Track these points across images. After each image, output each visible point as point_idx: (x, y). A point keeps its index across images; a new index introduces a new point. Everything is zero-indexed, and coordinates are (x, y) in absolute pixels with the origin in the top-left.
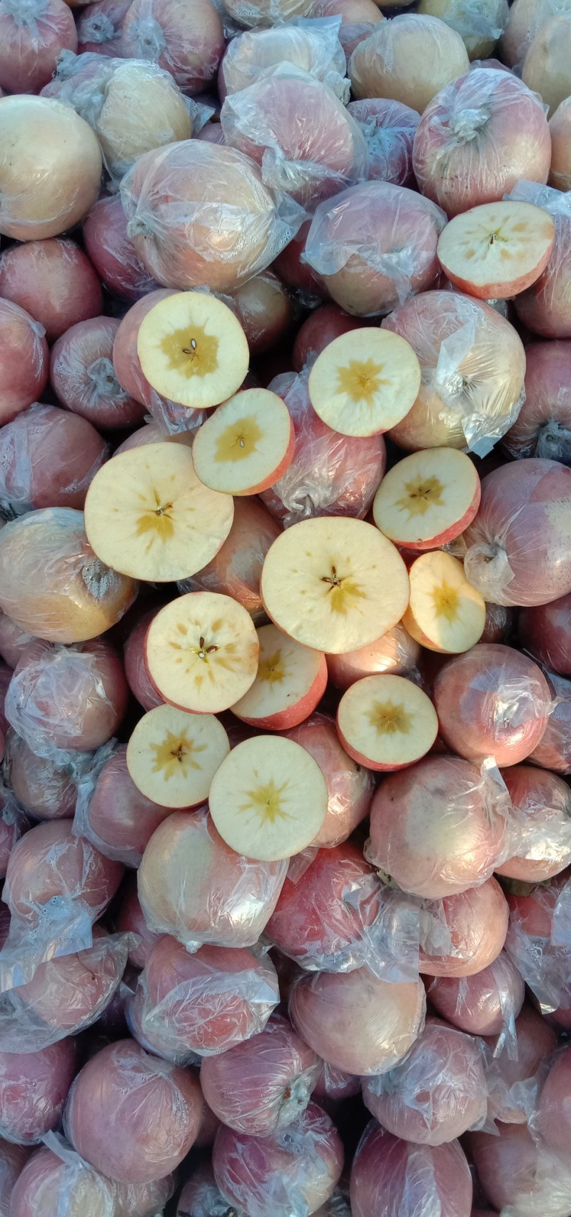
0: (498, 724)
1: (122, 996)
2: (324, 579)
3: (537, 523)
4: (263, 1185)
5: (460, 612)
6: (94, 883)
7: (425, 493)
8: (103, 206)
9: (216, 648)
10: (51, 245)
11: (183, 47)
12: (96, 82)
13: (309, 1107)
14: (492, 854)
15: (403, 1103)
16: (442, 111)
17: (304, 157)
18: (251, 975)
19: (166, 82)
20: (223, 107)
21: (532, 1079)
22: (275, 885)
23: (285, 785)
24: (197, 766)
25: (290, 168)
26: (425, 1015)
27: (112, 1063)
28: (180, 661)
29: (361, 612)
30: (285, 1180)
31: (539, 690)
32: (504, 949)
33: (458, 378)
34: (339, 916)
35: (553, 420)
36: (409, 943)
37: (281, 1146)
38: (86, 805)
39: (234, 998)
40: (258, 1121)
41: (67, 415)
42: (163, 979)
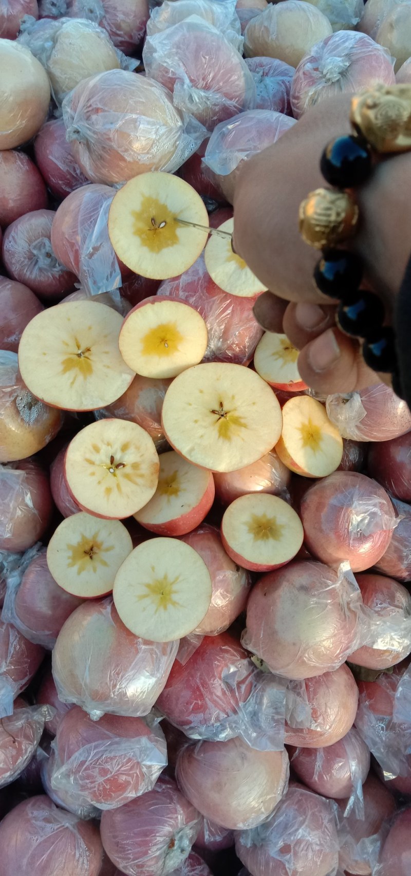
0: (353, 534)
1: (39, 758)
2: (213, 412)
5: (323, 445)
6: (17, 662)
8: (50, 125)
9: (124, 465)
10: (7, 154)
11: (117, 16)
12: (48, 32)
13: (190, 857)
14: (347, 642)
15: (269, 854)
16: (314, 60)
17: (207, 88)
18: (144, 740)
19: (103, 36)
20: (145, 46)
21: (375, 836)
22: (166, 664)
23: (177, 578)
24: (105, 564)
25: (196, 93)
26: (288, 779)
27: (27, 814)
28: (93, 474)
29: (243, 439)
31: (386, 508)
32: (354, 726)
34: (219, 693)
36: (276, 717)
38: (14, 596)
39: (129, 760)
40: (146, 867)
41: (13, 283)
42: (70, 742)
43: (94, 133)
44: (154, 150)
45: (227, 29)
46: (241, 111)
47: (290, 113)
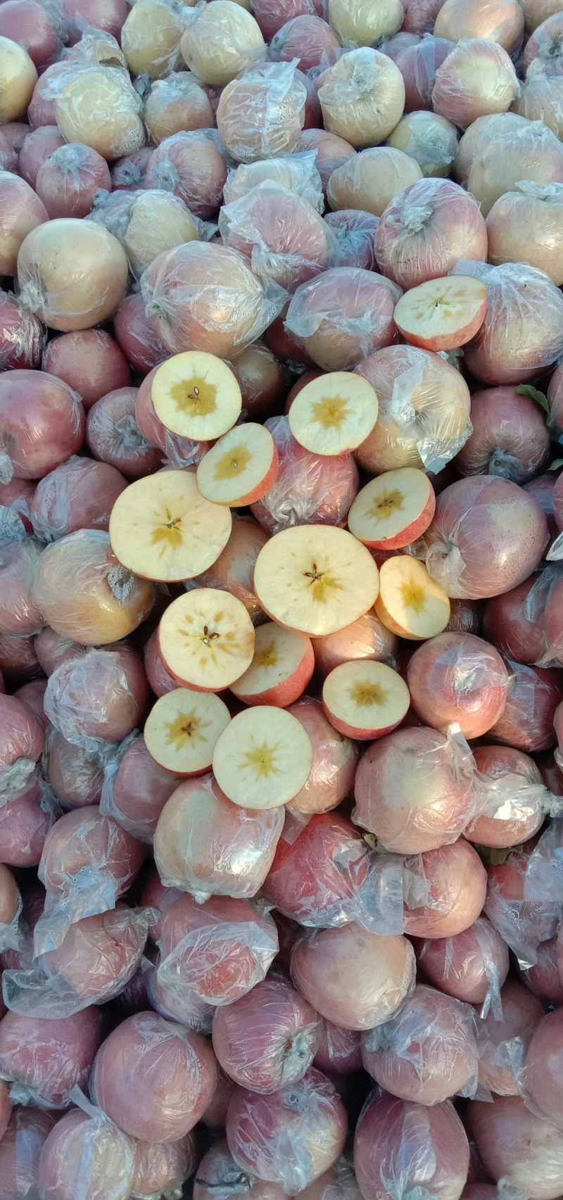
0: (459, 692)
1: (144, 970)
2: (307, 574)
3: (482, 521)
4: (271, 1141)
5: (427, 606)
6: (118, 856)
7: (389, 503)
8: (129, 301)
9: (218, 635)
10: (88, 334)
11: (194, 181)
12: (124, 207)
14: (459, 806)
15: (396, 1056)
16: (395, 211)
17: (285, 251)
18: (252, 925)
19: (178, 205)
20: (220, 215)
21: (517, 1039)
22: (272, 836)
23: (277, 745)
24: (203, 739)
25: (274, 258)
26: (415, 975)
27: (133, 1027)
28: (187, 645)
29: (339, 601)
30: (290, 1133)
31: (494, 665)
32: (483, 915)
33: (411, 409)
34: (330, 873)
35: (499, 448)
36: (394, 899)
37: (286, 1105)
38: (111, 786)
39: (238, 945)
40: (263, 1070)
41: (99, 464)
42: (176, 931)
43: (174, 306)
44: (235, 318)
45: (306, 186)
46: (323, 270)
47: (377, 269)
